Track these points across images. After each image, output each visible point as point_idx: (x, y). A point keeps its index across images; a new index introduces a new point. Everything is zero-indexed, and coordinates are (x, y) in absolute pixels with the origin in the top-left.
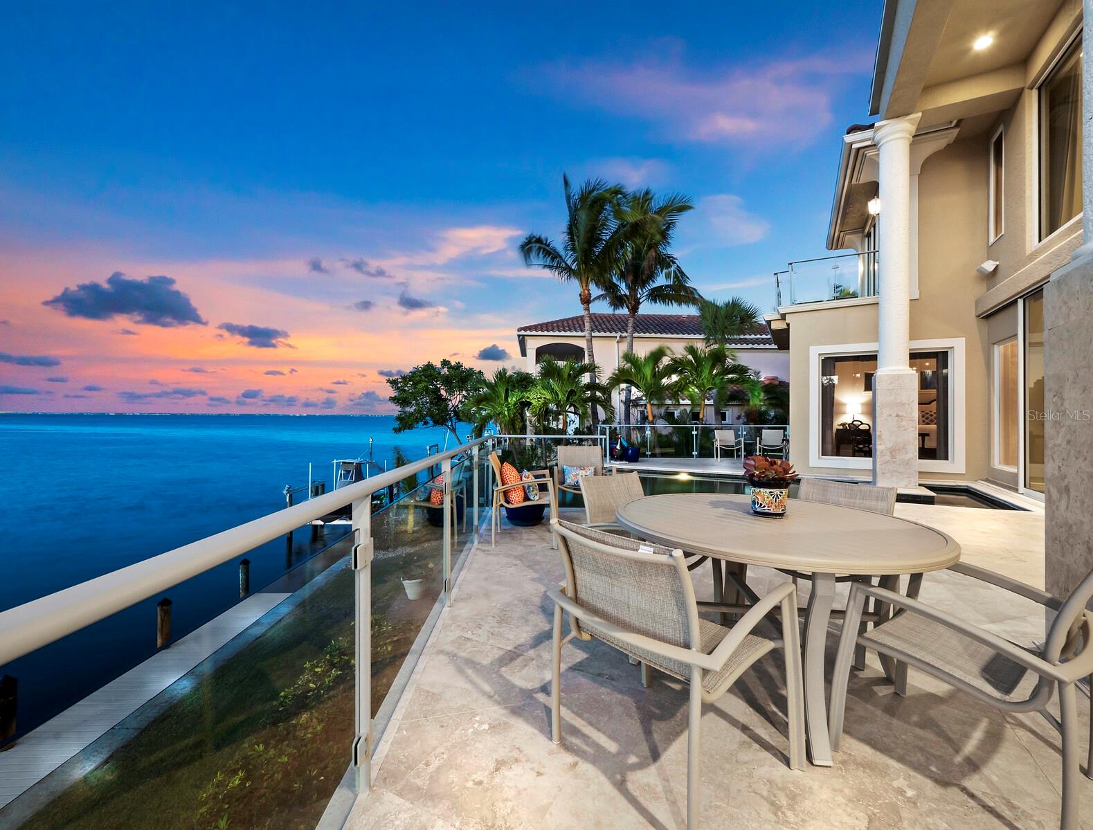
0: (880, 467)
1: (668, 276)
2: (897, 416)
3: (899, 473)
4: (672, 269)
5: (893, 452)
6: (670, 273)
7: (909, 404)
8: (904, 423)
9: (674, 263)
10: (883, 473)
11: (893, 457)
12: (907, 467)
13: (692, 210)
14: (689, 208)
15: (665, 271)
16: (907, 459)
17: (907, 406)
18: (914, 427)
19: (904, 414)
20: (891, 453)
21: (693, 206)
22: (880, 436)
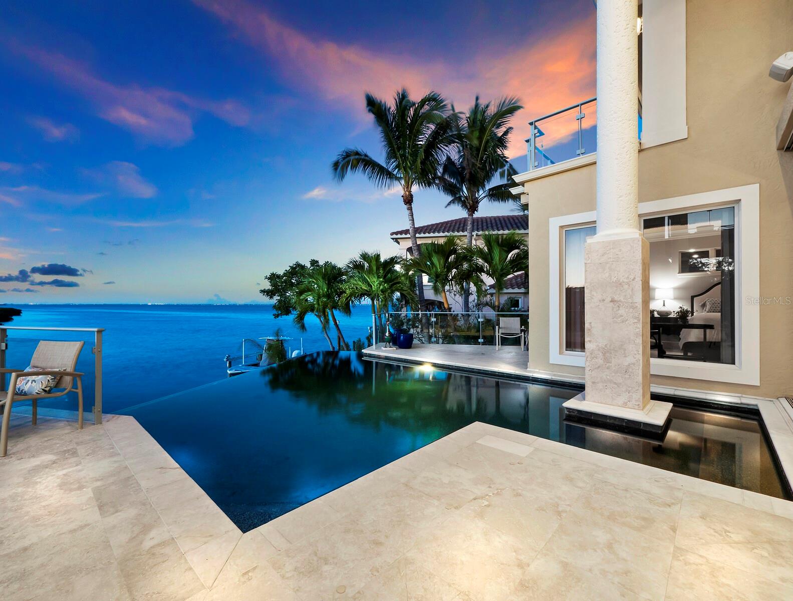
0: (590, 373)
1: (502, 175)
2: (612, 301)
3: (615, 383)
4: (506, 168)
5: (607, 353)
6: (504, 172)
7: (628, 284)
8: (622, 311)
9: (507, 162)
10: (593, 383)
11: (607, 360)
12: (627, 376)
13: (522, 109)
14: (519, 108)
15: (499, 170)
16: (627, 364)
17: (626, 286)
18: (636, 318)
19: (622, 299)
20: (604, 354)
21: (523, 106)
22: (589, 330)
